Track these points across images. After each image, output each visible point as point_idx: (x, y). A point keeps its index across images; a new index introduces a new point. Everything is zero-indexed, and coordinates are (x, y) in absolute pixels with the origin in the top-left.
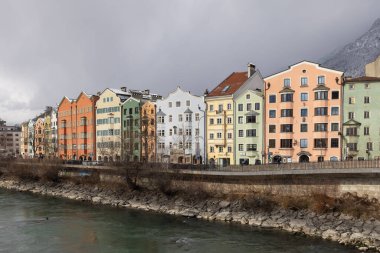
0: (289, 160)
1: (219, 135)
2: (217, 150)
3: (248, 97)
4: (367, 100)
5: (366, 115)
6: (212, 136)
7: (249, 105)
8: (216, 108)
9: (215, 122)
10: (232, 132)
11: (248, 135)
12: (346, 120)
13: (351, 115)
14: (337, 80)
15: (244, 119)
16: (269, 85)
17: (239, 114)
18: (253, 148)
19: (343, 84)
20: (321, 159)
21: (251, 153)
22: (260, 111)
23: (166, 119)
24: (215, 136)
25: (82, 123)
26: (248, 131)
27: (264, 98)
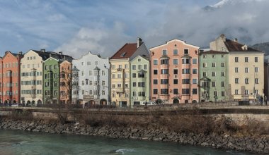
0: (166, 102)
1: (119, 86)
2: (117, 96)
3: (139, 60)
4: (213, 65)
5: (213, 75)
6: (114, 86)
7: (140, 66)
8: (117, 67)
9: (116, 76)
10: (128, 83)
11: (139, 86)
12: (202, 77)
13: (204, 74)
14: (196, 52)
15: (137, 75)
16: (153, 53)
17: (133, 72)
18: (143, 94)
19: (200, 55)
20: (186, 101)
21: (141, 98)
22: (148, 70)
23: (80, 73)
24: (116, 86)
25: (9, 75)
26: (139, 83)
27: (150, 62)
